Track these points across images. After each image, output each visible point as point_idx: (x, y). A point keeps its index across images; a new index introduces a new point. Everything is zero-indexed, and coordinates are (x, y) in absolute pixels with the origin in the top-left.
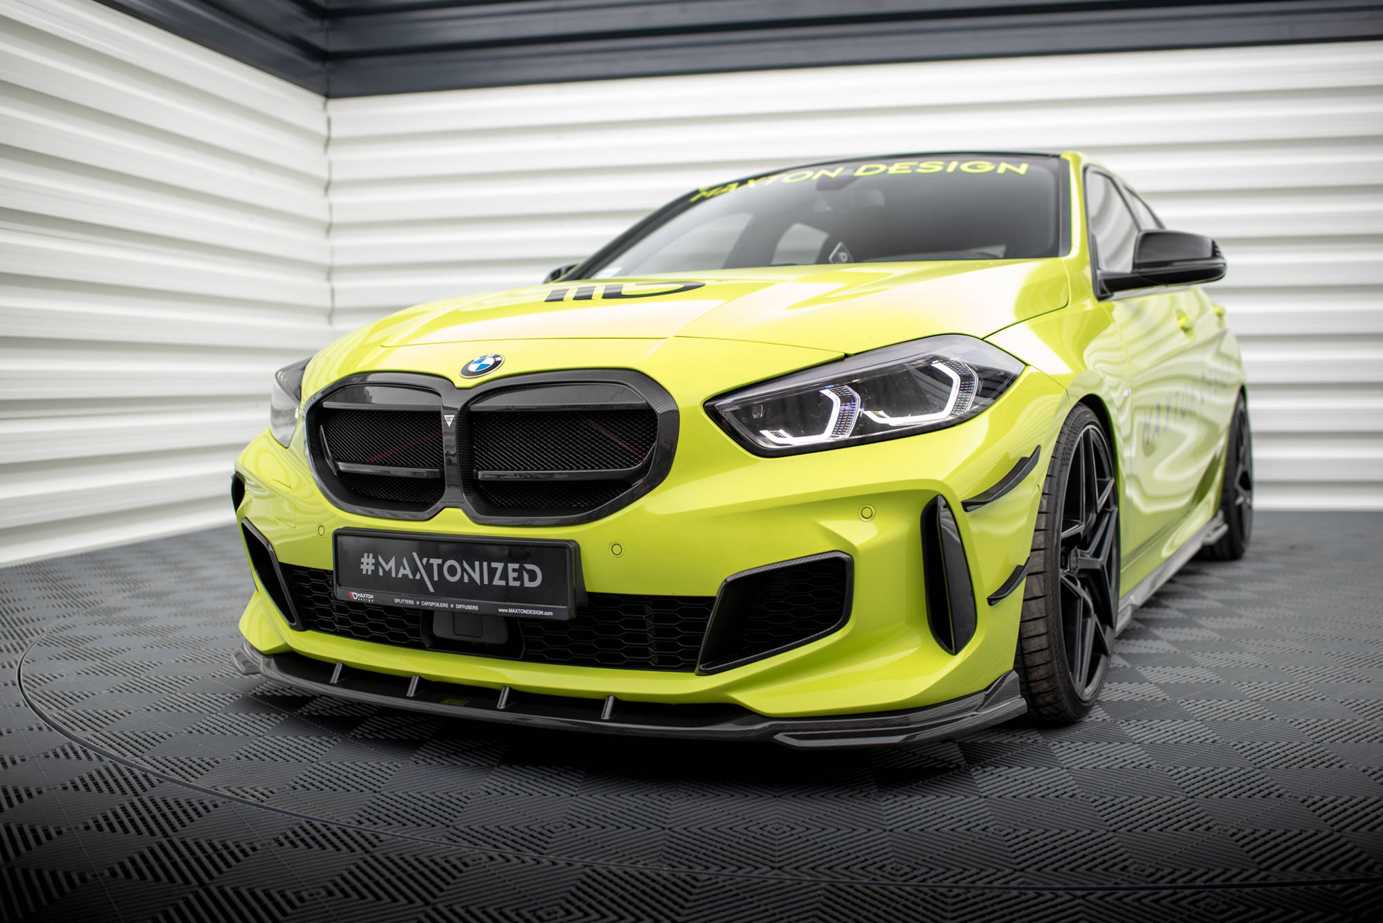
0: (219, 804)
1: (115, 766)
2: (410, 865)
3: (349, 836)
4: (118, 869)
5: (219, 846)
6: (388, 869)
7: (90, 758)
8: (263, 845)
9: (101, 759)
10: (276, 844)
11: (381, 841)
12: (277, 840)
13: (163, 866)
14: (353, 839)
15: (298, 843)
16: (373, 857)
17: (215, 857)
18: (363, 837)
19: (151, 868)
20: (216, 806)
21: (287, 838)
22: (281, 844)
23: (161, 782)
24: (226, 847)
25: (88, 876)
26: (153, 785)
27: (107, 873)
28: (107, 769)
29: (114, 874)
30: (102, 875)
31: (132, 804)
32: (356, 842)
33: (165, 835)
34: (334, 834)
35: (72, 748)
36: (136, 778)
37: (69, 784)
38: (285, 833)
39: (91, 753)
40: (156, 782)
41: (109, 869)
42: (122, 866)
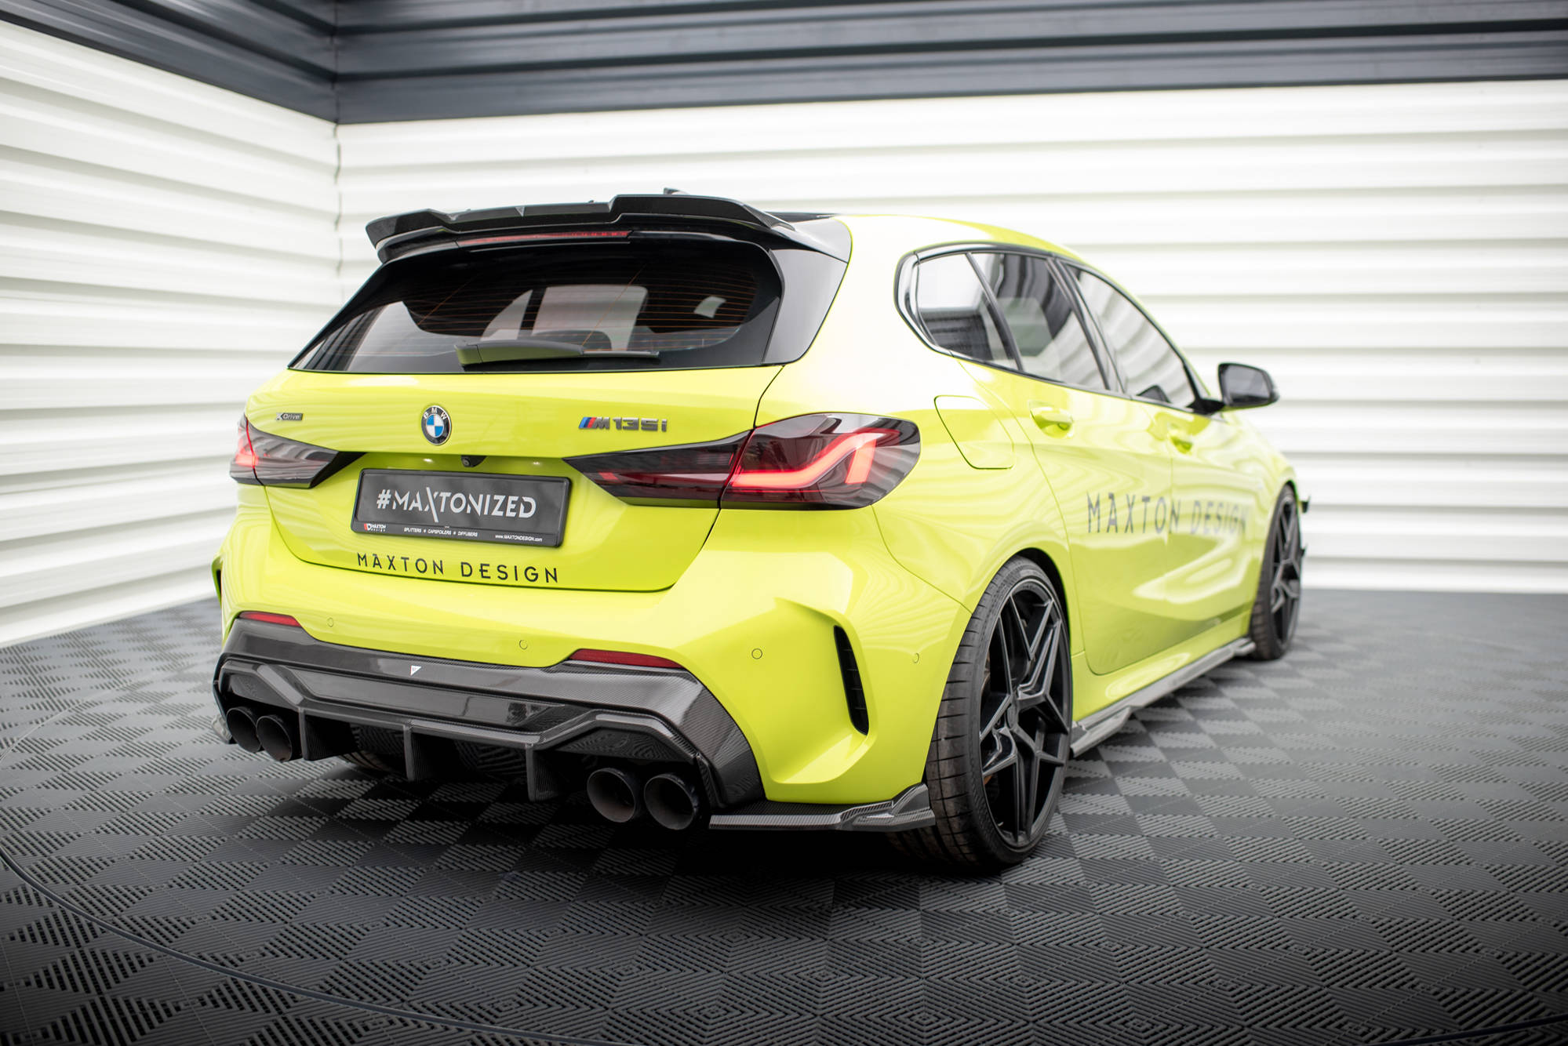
0: (154, 957)
1: (63, 912)
2: (316, 1028)
3: (268, 995)
4: (50, 1030)
5: (146, 1005)
6: (295, 1033)
7: (40, 904)
8: (186, 1005)
9: (50, 905)
10: (199, 1004)
11: (295, 1002)
12: (201, 1000)
13: (91, 1027)
14: (270, 998)
15: (221, 1003)
16: (284, 1018)
17: (141, 1017)
18: (280, 996)
19: (80, 1029)
20: (151, 960)
21: (210, 996)
22: (204, 1004)
23: (104, 932)
24: (152, 1006)
25: (22, 1037)
26: (95, 935)
27: (39, 1034)
28: (55, 916)
29: (46, 1035)
30: (35, 1035)
31: (73, 958)
32: (273, 1002)
33: (99, 991)
34: (255, 993)
35: (25, 891)
36: (81, 927)
37: (17, 935)
38: (210, 992)
39: (42, 896)
40: (99, 932)
41: (42, 1029)
42: (55, 1027)
